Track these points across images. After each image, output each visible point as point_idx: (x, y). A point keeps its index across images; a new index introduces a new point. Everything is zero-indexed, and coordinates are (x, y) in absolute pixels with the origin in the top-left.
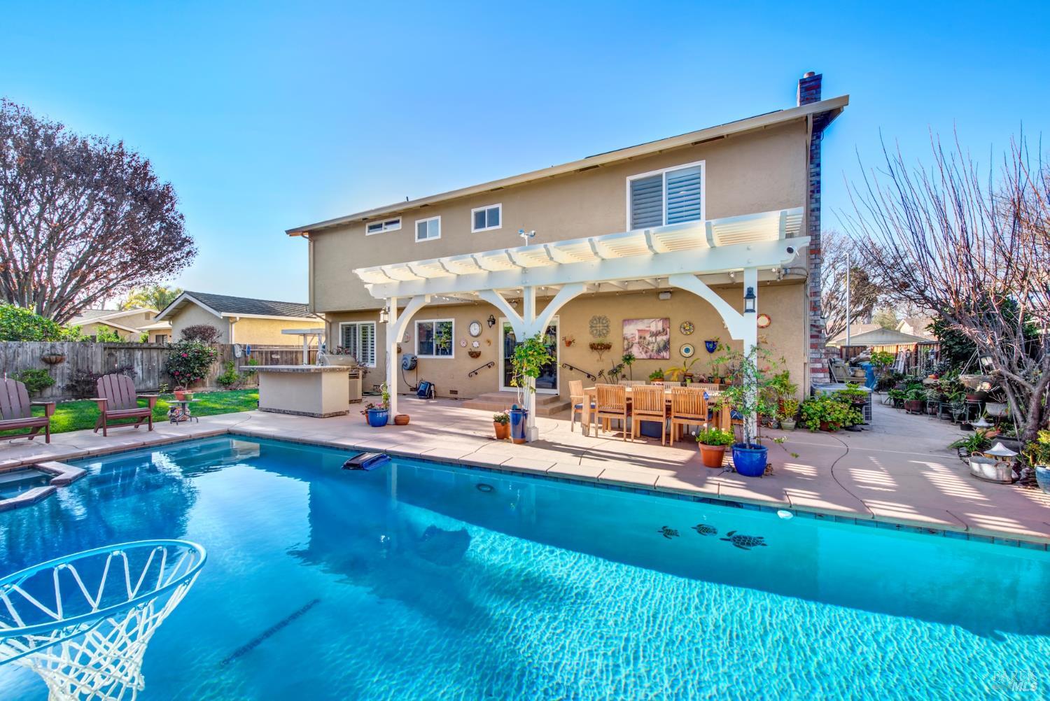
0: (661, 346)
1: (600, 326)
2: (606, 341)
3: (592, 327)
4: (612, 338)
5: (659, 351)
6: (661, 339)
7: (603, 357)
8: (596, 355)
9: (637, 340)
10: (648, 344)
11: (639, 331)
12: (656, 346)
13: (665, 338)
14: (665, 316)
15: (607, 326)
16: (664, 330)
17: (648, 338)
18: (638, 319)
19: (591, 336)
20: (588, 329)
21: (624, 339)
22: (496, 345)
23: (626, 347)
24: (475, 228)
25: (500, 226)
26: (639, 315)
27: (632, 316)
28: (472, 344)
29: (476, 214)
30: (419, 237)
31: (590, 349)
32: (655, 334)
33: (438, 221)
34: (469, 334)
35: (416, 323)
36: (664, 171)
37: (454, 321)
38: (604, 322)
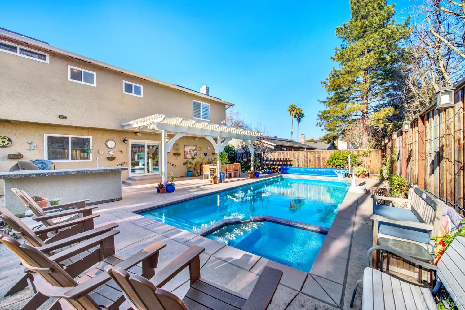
1: (176, 147)
2: (179, 152)
3: (174, 147)
4: (181, 151)
5: (194, 156)
7: (178, 158)
8: (175, 157)
9: (189, 152)
11: (189, 149)
12: (194, 154)
13: (196, 152)
14: (196, 145)
15: (179, 147)
16: (196, 149)
17: (192, 152)
19: (173, 150)
20: (172, 148)
21: (185, 152)
22: (127, 154)
23: (185, 154)
24: (125, 91)
25: (142, 96)
26: (188, 144)
27: (187, 144)
28: (108, 153)
29: (126, 84)
30: (72, 78)
31: (173, 155)
32: (194, 151)
33: (93, 75)
34: (106, 147)
35: (46, 136)
36: (202, 103)
37: (91, 138)
38: (178, 145)
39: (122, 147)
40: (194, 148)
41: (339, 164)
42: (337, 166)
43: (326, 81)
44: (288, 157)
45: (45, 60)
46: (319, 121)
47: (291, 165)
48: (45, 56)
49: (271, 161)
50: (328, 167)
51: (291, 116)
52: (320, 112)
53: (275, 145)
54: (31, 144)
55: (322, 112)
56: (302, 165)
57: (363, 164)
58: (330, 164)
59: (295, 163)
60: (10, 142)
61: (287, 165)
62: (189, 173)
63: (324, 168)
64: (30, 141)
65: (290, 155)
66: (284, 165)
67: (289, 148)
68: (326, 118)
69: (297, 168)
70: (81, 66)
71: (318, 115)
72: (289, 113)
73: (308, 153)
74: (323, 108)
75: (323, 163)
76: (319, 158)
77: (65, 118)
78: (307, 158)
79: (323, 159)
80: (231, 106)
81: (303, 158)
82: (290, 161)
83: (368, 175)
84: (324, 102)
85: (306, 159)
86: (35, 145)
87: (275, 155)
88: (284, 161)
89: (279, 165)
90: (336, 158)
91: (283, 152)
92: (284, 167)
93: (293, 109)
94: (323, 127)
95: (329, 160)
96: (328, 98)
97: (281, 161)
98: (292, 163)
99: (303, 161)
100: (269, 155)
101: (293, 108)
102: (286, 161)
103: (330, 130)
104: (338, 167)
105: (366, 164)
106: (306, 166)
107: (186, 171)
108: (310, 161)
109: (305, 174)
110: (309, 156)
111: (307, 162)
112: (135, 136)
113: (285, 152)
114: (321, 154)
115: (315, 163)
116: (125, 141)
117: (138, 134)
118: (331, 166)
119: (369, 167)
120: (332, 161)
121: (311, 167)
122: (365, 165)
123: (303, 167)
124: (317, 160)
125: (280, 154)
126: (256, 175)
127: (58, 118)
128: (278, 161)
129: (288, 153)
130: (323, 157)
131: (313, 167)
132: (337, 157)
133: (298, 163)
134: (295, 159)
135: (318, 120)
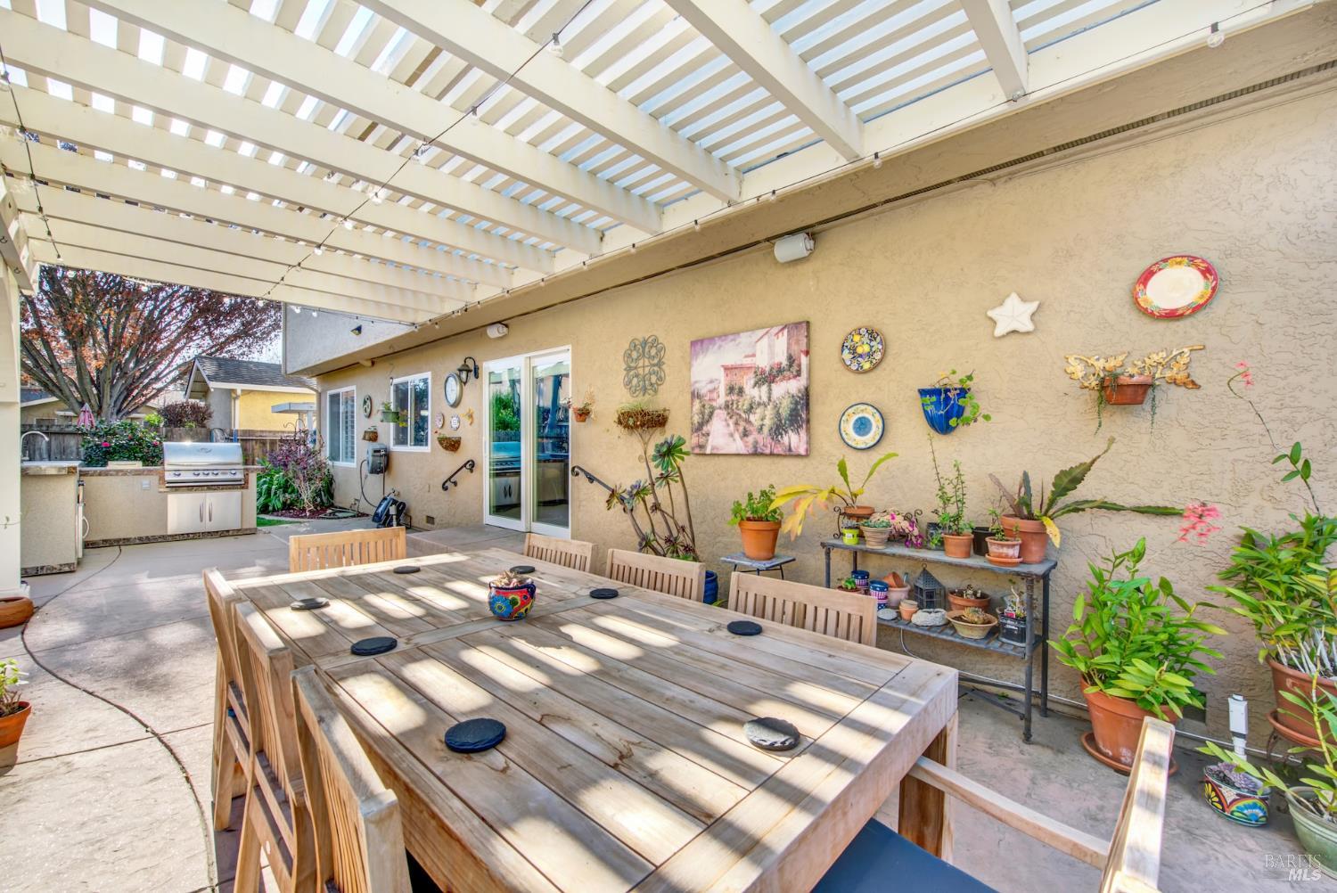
0: (785, 412)
1: (645, 366)
2: (659, 401)
3: (628, 369)
4: (668, 395)
5: (778, 430)
6: (786, 389)
8: (636, 443)
9: (721, 400)
10: (751, 409)
11: (726, 369)
12: (769, 412)
13: (794, 386)
14: (793, 317)
15: (660, 364)
16: (791, 359)
17: (751, 391)
18: (724, 336)
19: (625, 391)
20: (622, 375)
22: (480, 424)
28: (451, 423)
32: (767, 378)
34: (447, 402)
38: (653, 352)
39: (472, 397)
40: (771, 349)
77: (360, 330)
116: (463, 370)
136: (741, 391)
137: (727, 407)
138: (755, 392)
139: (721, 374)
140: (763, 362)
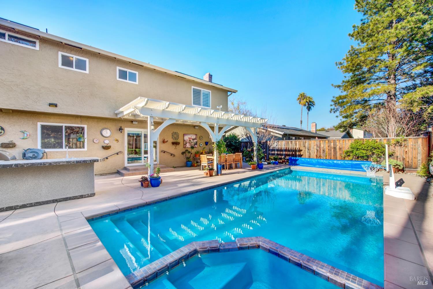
0: (195, 143)
1: (175, 136)
2: (178, 141)
3: (172, 136)
4: (180, 140)
5: (194, 145)
6: (195, 141)
7: (177, 147)
8: (174, 147)
9: (188, 141)
10: (192, 143)
11: (189, 138)
12: (194, 143)
13: (196, 141)
14: (196, 134)
15: (178, 136)
16: (196, 138)
18: (188, 134)
19: (172, 139)
20: (171, 137)
21: (184, 141)
22: (123, 143)
23: (185, 143)
24: (119, 78)
25: (137, 83)
26: (188, 133)
27: (186, 133)
28: (104, 142)
29: (120, 70)
30: (63, 64)
31: (172, 144)
33: (85, 61)
34: (101, 136)
35: (39, 124)
36: (202, 89)
37: (85, 126)
38: (177, 134)
39: (118, 135)
41: (361, 155)
42: (358, 157)
43: (342, 62)
44: (298, 147)
45: (35, 46)
46: (333, 107)
47: (300, 156)
48: (35, 43)
49: (278, 150)
50: (347, 158)
51: (301, 105)
52: (334, 97)
53: (282, 133)
54: (24, 133)
55: (336, 98)
56: (314, 155)
57: (395, 155)
58: (349, 156)
59: (305, 153)
60: (3, 131)
61: (296, 156)
62: (188, 162)
63: (341, 160)
64: (23, 130)
65: (300, 145)
66: (293, 155)
67: (298, 137)
68: (341, 104)
69: (308, 159)
70: (72, 52)
71: (332, 101)
72: (298, 101)
73: (321, 142)
74: (339, 93)
75: (341, 154)
76: (335, 148)
77: (56, 106)
78: (320, 148)
79: (340, 149)
80: (233, 92)
81: (315, 147)
82: (300, 151)
83: (403, 170)
84: (339, 86)
85: (318, 149)
86: (28, 134)
87: (283, 144)
88: (292, 151)
89: (286, 155)
90: (357, 149)
91: (291, 141)
92: (293, 158)
93: (303, 98)
94: (338, 113)
95: (348, 150)
96: (343, 82)
97: (289, 151)
98: (302, 153)
99: (315, 150)
100: (276, 144)
101: (303, 96)
102: (295, 151)
103: (346, 117)
104: (360, 158)
105: (399, 155)
106: (318, 157)
107: (185, 160)
108: (324, 151)
109: (318, 166)
110: (322, 146)
111: (320, 152)
112: (132, 125)
113: (294, 142)
114: (338, 144)
115: (330, 154)
116: (121, 129)
117: (134, 123)
118: (351, 158)
119: (404, 159)
120: (352, 152)
121: (324, 158)
122: (397, 157)
123: (315, 158)
124: (332, 150)
125: (288, 143)
126: (260, 167)
127: (49, 106)
128: (286, 150)
129: (297, 142)
130: (341, 147)
131: (328, 158)
132: (360, 147)
133: (309, 153)
134: (305, 148)
135: (331, 105)
136: (191, 141)
137: (189, 142)
138: (192, 141)
139: (188, 138)
140: (193, 138)
